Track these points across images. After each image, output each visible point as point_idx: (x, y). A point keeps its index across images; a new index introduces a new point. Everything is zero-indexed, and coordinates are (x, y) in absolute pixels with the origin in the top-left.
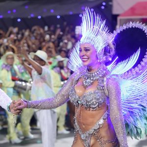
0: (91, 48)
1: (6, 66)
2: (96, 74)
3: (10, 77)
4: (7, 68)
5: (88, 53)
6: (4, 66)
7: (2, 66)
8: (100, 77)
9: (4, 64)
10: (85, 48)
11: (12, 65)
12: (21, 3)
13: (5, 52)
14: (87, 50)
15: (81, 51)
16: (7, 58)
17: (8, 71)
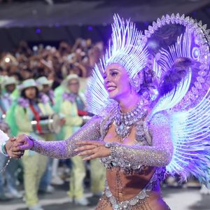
1: (69, 95)
3: (75, 111)
4: (70, 98)
6: (66, 96)
7: (63, 95)
9: (65, 93)
11: (76, 94)
12: (93, 4)
13: (68, 74)
14: (114, 74)
16: (69, 84)
17: (72, 102)
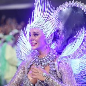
0: (40, 32)
2: (46, 58)
5: (37, 38)
8: (51, 61)
10: (34, 32)
15: (30, 35)
